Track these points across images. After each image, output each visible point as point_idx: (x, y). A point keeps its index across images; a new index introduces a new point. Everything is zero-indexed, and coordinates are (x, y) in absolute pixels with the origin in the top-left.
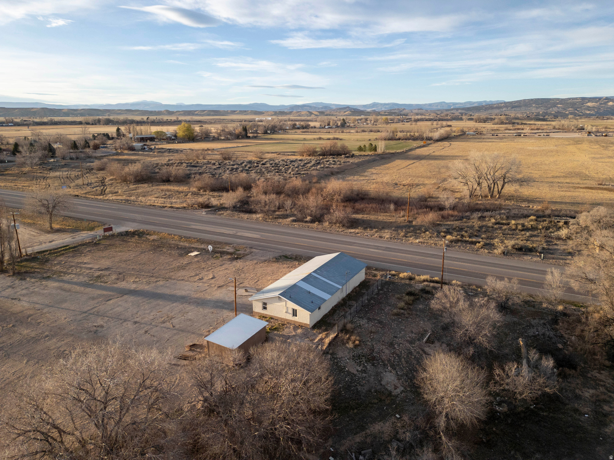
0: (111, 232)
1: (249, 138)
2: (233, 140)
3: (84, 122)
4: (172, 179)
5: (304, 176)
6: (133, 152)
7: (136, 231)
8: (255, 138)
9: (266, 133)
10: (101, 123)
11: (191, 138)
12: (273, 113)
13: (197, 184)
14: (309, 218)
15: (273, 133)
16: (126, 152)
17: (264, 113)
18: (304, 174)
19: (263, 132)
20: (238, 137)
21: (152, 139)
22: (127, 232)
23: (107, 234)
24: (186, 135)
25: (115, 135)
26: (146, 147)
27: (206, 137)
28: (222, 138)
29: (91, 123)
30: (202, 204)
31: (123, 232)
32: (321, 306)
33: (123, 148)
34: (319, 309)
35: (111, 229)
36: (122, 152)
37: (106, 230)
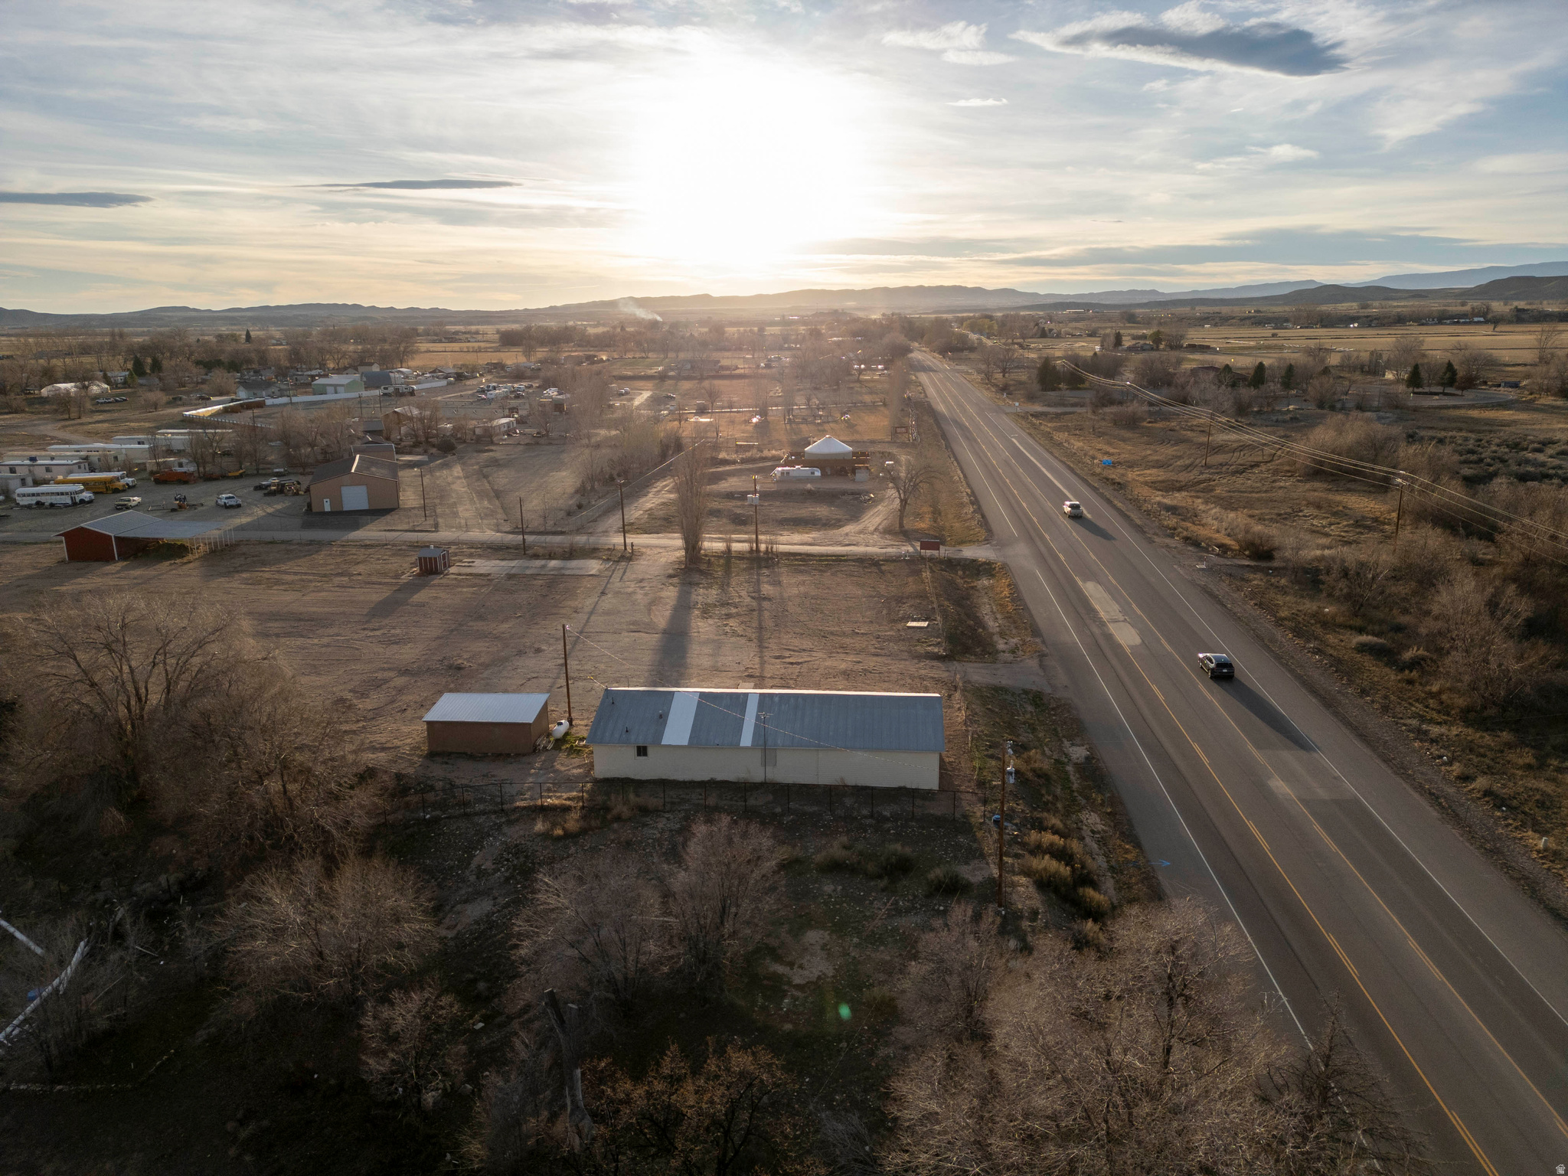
0: (935, 553)
7: (988, 564)
14: (1414, 653)
23: (929, 553)
30: (1253, 545)
31: (966, 559)
32: (650, 751)
33: (1548, 390)
34: (639, 754)
35: (935, 546)
36: (1530, 401)
37: (924, 545)
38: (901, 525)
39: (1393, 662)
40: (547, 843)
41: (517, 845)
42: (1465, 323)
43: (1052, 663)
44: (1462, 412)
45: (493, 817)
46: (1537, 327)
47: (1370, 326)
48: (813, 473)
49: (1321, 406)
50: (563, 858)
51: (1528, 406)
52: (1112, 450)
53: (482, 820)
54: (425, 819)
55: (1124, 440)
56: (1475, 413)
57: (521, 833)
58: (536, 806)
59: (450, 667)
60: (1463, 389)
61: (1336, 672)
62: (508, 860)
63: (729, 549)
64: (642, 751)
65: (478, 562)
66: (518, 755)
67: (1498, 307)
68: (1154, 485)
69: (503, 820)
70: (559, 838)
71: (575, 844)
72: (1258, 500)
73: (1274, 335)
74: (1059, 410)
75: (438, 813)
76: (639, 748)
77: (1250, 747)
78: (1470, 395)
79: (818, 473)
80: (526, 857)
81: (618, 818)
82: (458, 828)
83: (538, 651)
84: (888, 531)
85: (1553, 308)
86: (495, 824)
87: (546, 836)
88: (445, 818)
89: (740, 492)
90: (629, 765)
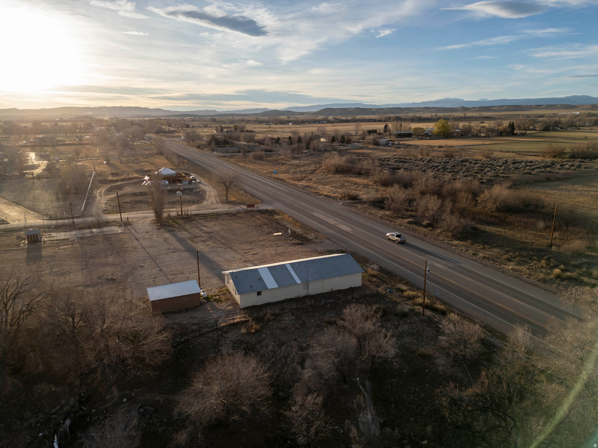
0: (253, 208)
1: (515, 135)
2: (493, 137)
3: (377, 120)
4: (363, 172)
5: (501, 179)
6: (375, 147)
7: (273, 210)
8: (522, 135)
9: (546, 129)
10: (391, 120)
11: (446, 134)
12: (590, 107)
13: (376, 178)
14: (425, 222)
15: (556, 130)
16: (371, 146)
17: (578, 107)
18: (501, 177)
19: (542, 129)
20: (501, 134)
21: (409, 135)
22: (267, 210)
23: (251, 209)
24: (441, 131)
25: (382, 131)
26: (390, 142)
27: (465, 134)
28: (482, 135)
29: (383, 120)
30: (349, 195)
31: (264, 210)
32: (263, 293)
33: (370, 143)
34: (258, 295)
35: (253, 206)
36: (367, 147)
37: (249, 206)
38: (227, 200)
39: (422, 226)
40: (251, 336)
41: (238, 340)
42: (321, 123)
43: (334, 240)
44: (352, 151)
45: (215, 332)
47: (295, 124)
48: (165, 183)
49: (314, 150)
50: (263, 340)
51: (367, 148)
52: (264, 168)
53: (210, 334)
54: (182, 342)
55: (264, 164)
56: (356, 151)
57: (235, 335)
58: (231, 324)
59: (108, 280)
60: (348, 144)
61: (412, 230)
62: (238, 347)
63: (169, 216)
64: (259, 293)
65: (53, 234)
66: (195, 308)
67: (331, 118)
68: (290, 179)
69: (221, 332)
70: (254, 334)
71: (262, 333)
72: (329, 181)
73: (270, 127)
74: (230, 154)
75: (186, 337)
77: (418, 256)
78: (349, 145)
79: (167, 182)
80: (246, 343)
81: (269, 320)
82: (202, 341)
83: (141, 267)
84: (222, 202)
85: (343, 118)
86: (219, 335)
87: (248, 333)
88: (191, 338)
89: (139, 193)
90: (253, 300)
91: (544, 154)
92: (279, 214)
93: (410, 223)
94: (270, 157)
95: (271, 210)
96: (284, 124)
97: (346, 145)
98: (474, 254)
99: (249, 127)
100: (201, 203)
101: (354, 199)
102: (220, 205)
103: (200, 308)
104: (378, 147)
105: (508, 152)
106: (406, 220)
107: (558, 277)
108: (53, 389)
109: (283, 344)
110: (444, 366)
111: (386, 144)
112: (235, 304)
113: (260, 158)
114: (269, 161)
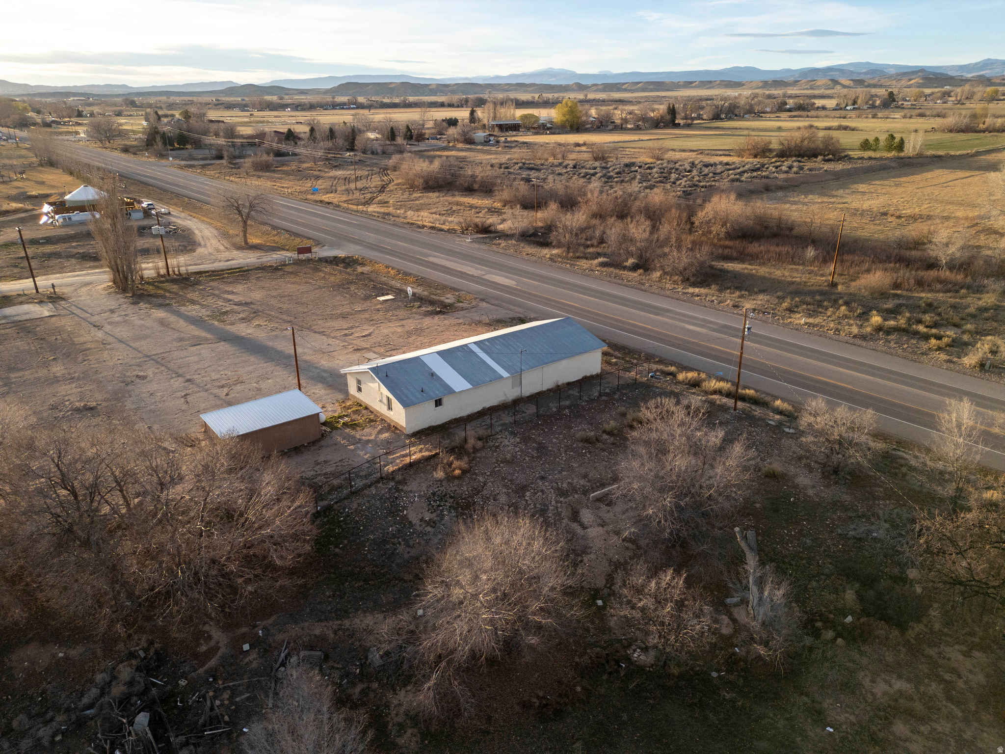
0: (309, 255)
1: (677, 126)
2: (646, 129)
3: (446, 103)
4: (476, 186)
5: (703, 190)
6: (469, 146)
7: (348, 257)
8: (688, 126)
9: (717, 117)
10: (469, 104)
11: (575, 126)
12: (761, 85)
13: (506, 195)
14: (631, 261)
15: (730, 119)
16: (460, 145)
17: (743, 85)
18: (702, 187)
19: (711, 117)
20: (657, 124)
21: (515, 127)
22: (335, 257)
23: (303, 257)
24: (567, 120)
25: (466, 121)
26: (492, 138)
27: (603, 125)
28: (629, 126)
29: (456, 104)
31: (331, 257)
32: (444, 401)
34: (436, 406)
35: (308, 250)
36: (453, 146)
37: (301, 251)
38: (246, 242)
39: (624, 268)
40: (456, 482)
41: (434, 494)
43: (496, 302)
44: (432, 153)
45: (380, 485)
46: (419, 110)
49: (364, 152)
50: (483, 487)
51: (454, 148)
52: (285, 185)
53: (373, 490)
54: (318, 512)
56: (441, 153)
57: (424, 485)
58: (406, 465)
59: (78, 410)
60: (419, 141)
61: (615, 277)
62: (439, 506)
63: (142, 277)
64: (438, 403)
66: (314, 443)
67: (361, 99)
69: (393, 483)
70: (459, 477)
72: (422, 204)
73: (251, 115)
74: (201, 162)
75: (325, 502)
76: (436, 401)
78: (423, 144)
80: (451, 497)
81: (476, 450)
82: (359, 505)
84: (239, 248)
85: (386, 100)
86: (390, 489)
87: (450, 478)
88: (336, 503)
89: (42, 238)
90: (431, 416)
91: (740, 153)
92: (363, 264)
93: (603, 265)
94: (283, 165)
95: (345, 258)
96: (276, 110)
97: (416, 143)
98: (736, 306)
99: (213, 115)
100: (194, 251)
101: (485, 230)
102: (236, 253)
103: (323, 443)
104: (473, 147)
105: (684, 151)
106: (596, 261)
107: (879, 329)
108: (61, 655)
109: (523, 488)
110: (813, 487)
111: (486, 142)
112: (392, 428)
113: (265, 168)
114: (287, 173)
